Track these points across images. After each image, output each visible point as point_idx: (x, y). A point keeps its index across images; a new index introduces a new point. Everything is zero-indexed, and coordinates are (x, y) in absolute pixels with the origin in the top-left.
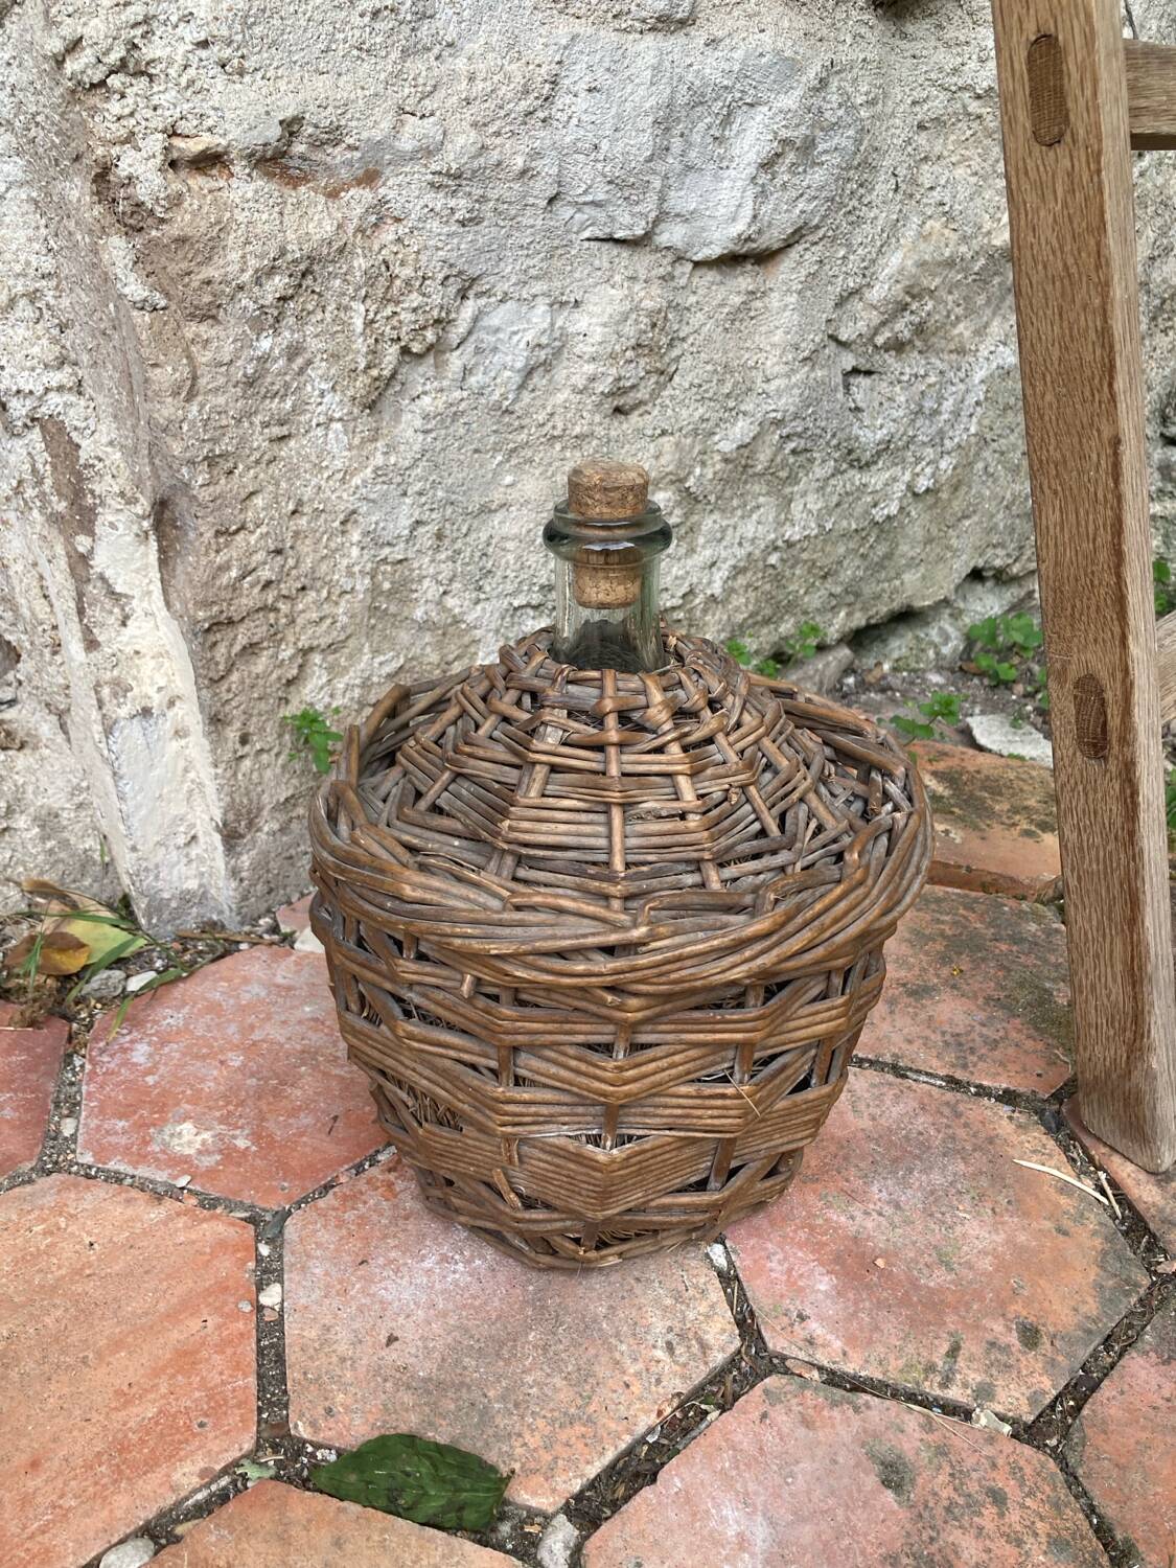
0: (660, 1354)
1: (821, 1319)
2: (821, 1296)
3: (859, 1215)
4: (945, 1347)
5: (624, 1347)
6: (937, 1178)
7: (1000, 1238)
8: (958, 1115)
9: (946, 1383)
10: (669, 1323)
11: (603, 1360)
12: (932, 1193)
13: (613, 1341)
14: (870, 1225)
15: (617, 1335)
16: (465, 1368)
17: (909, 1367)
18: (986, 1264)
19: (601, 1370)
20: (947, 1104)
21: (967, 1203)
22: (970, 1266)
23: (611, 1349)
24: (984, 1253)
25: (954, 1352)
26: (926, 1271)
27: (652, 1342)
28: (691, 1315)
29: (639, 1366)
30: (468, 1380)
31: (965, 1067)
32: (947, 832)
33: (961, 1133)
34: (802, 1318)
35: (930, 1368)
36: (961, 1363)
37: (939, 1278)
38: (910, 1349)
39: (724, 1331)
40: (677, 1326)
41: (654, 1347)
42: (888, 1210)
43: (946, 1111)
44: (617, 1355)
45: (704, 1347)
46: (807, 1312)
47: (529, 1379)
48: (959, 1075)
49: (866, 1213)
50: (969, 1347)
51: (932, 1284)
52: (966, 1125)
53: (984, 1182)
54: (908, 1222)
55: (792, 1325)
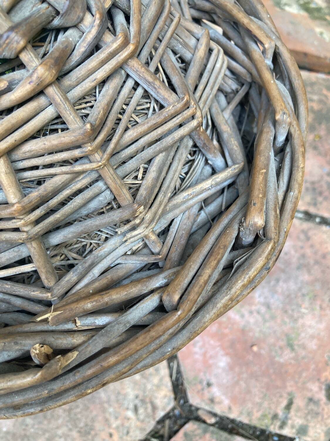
0: (130, 414)
1: (219, 385)
2: (220, 371)
3: (246, 314)
4: (285, 403)
5: (111, 410)
6: (292, 286)
7: (322, 326)
8: (308, 238)
9: (283, 425)
10: (136, 392)
11: (100, 418)
12: (288, 296)
13: (106, 405)
14: (252, 320)
15: (108, 402)
16: (27, 425)
17: (264, 416)
18: (313, 345)
19: (98, 426)
20: (303, 231)
21: (306, 304)
22: (304, 347)
23: (104, 410)
24: (312, 337)
25: (289, 407)
26: (279, 352)
27: (126, 406)
28: (149, 386)
29: (119, 422)
30: (28, 433)
31: (315, 204)
32: (321, 34)
33: (308, 252)
34: (209, 385)
35: (275, 417)
36: (292, 412)
37: (287, 356)
38: (266, 404)
39: (165, 396)
40: (141, 394)
41: (127, 409)
42: (263, 310)
43: (302, 236)
44: (107, 416)
45: (154, 408)
46: (213, 380)
47: (60, 432)
48: (312, 210)
49: (251, 312)
50: (299, 402)
51: (282, 360)
52: (312, 246)
53: (318, 286)
54: (273, 318)
55: (203, 389)
